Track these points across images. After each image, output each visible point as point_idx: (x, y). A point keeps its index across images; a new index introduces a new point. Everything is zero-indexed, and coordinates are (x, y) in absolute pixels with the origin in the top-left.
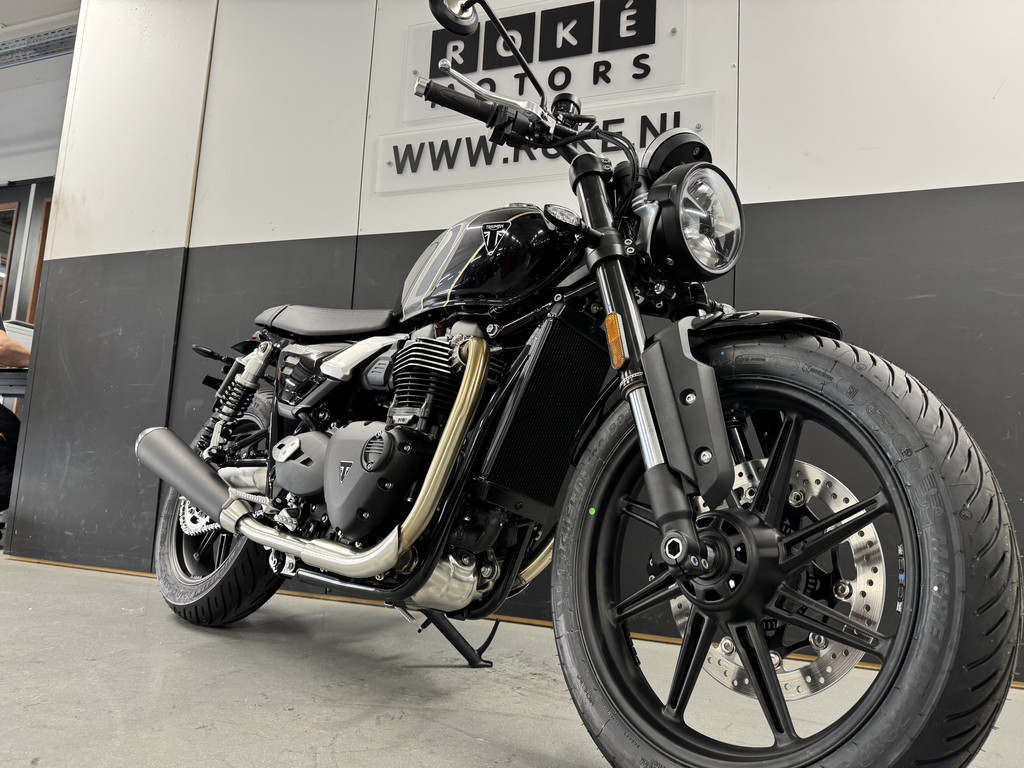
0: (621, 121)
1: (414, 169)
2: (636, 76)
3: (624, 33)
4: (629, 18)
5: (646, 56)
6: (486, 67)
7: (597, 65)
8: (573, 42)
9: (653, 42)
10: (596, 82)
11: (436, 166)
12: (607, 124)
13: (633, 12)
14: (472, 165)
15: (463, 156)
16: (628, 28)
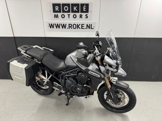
0: (84, 24)
1: (53, 28)
2: (86, 18)
3: (84, 10)
4: (85, 8)
5: (87, 15)
7: (80, 15)
8: (77, 10)
10: (80, 18)
12: (82, 25)
13: (85, 7)
15: (61, 27)
16: (85, 9)
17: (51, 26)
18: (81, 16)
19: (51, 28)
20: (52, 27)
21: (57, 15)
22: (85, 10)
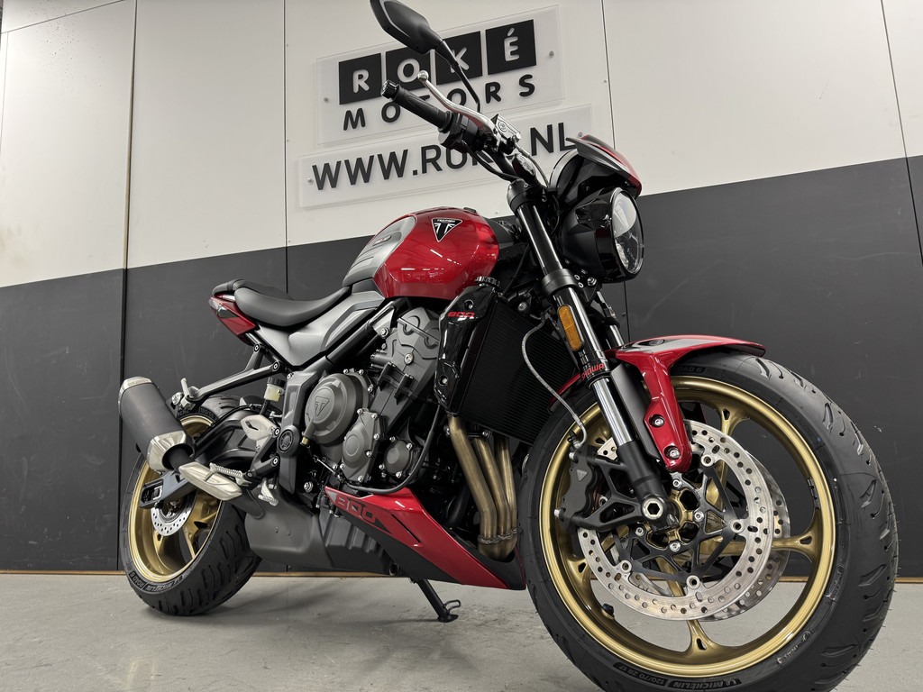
1: (334, 184)
2: (523, 94)
3: (509, 57)
4: (512, 44)
5: (529, 77)
7: (488, 86)
8: (465, 67)
9: (535, 64)
10: (488, 101)
11: (353, 180)
13: (515, 39)
14: (385, 178)
15: (377, 171)
16: (512, 53)
17: (326, 177)
18: (493, 89)
19: (321, 186)
20: (327, 183)
21: (360, 112)
22: (516, 57)
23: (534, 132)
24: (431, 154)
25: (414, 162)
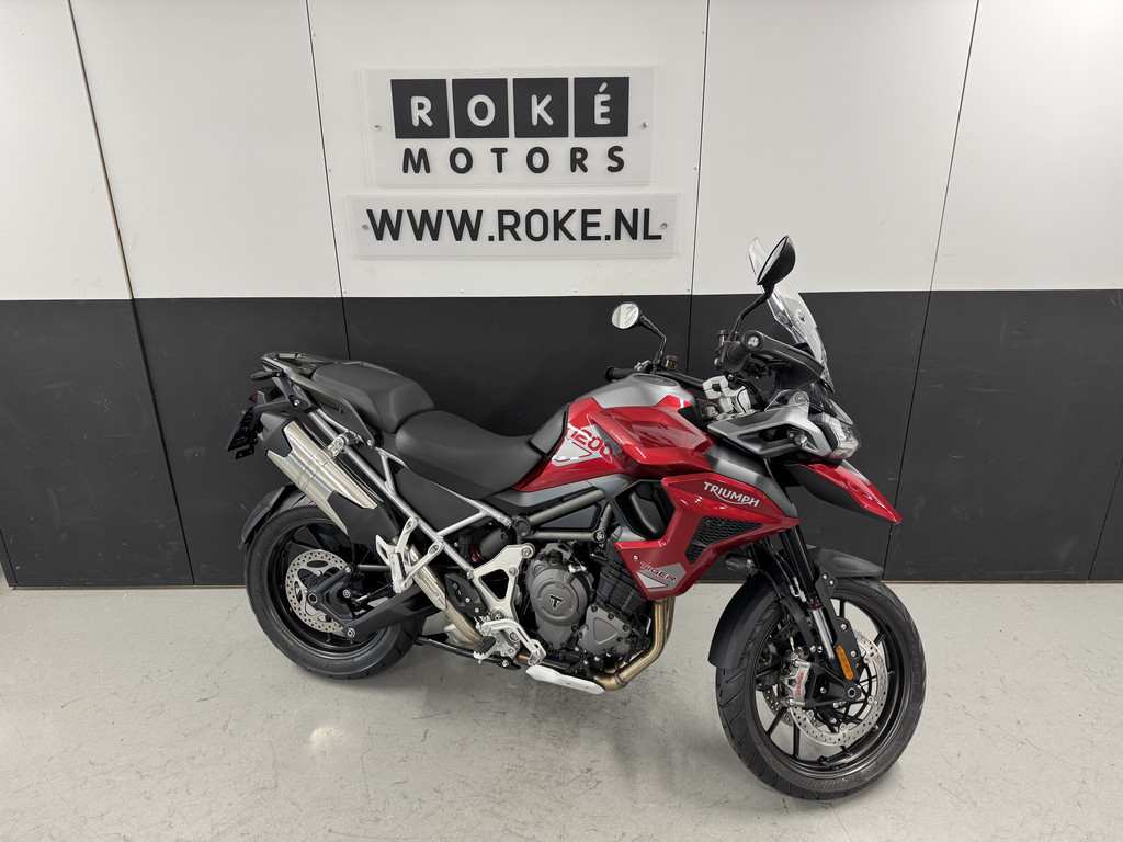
1: (395, 237)
2: (611, 169)
3: (599, 121)
4: (604, 103)
5: (619, 149)
6: (458, 135)
7: (574, 151)
8: (550, 121)
9: (627, 135)
10: (573, 170)
11: (419, 237)
13: (606, 98)
14: (457, 240)
15: (446, 229)
16: (603, 115)
17: (384, 225)
18: (579, 155)
20: (387, 233)
21: (423, 152)
22: (606, 121)
23: (619, 215)
24: (509, 220)
25: (489, 226)
